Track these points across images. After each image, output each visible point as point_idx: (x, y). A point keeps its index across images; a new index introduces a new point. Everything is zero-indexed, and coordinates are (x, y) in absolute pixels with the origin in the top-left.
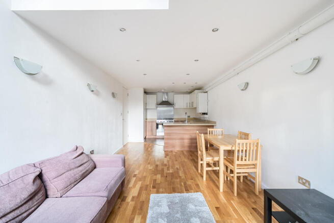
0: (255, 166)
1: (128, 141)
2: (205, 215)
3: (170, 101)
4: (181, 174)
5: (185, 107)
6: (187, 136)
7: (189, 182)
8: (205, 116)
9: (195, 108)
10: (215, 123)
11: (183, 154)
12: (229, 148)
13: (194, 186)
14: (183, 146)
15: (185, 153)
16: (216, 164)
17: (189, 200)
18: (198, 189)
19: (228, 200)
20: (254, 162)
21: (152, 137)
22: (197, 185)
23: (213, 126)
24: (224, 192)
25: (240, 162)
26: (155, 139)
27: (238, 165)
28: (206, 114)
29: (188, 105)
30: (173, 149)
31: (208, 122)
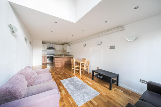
0: (88, 67)
1: (33, 66)
2: (79, 81)
3: (54, 47)
4: (66, 73)
5: (60, 50)
6: (64, 61)
7: (70, 75)
8: (69, 54)
9: (65, 51)
10: (74, 56)
11: (63, 67)
12: (82, 63)
13: (72, 76)
14: (62, 65)
15: (64, 67)
16: (79, 68)
17: (73, 79)
18: (74, 76)
19: (83, 76)
20: (88, 66)
21: (45, 63)
22: (73, 75)
23: (73, 57)
24: (81, 75)
25: (85, 66)
26: (46, 64)
27: (85, 67)
28: (70, 53)
29: (61, 49)
30: (58, 66)
31: (70, 56)
